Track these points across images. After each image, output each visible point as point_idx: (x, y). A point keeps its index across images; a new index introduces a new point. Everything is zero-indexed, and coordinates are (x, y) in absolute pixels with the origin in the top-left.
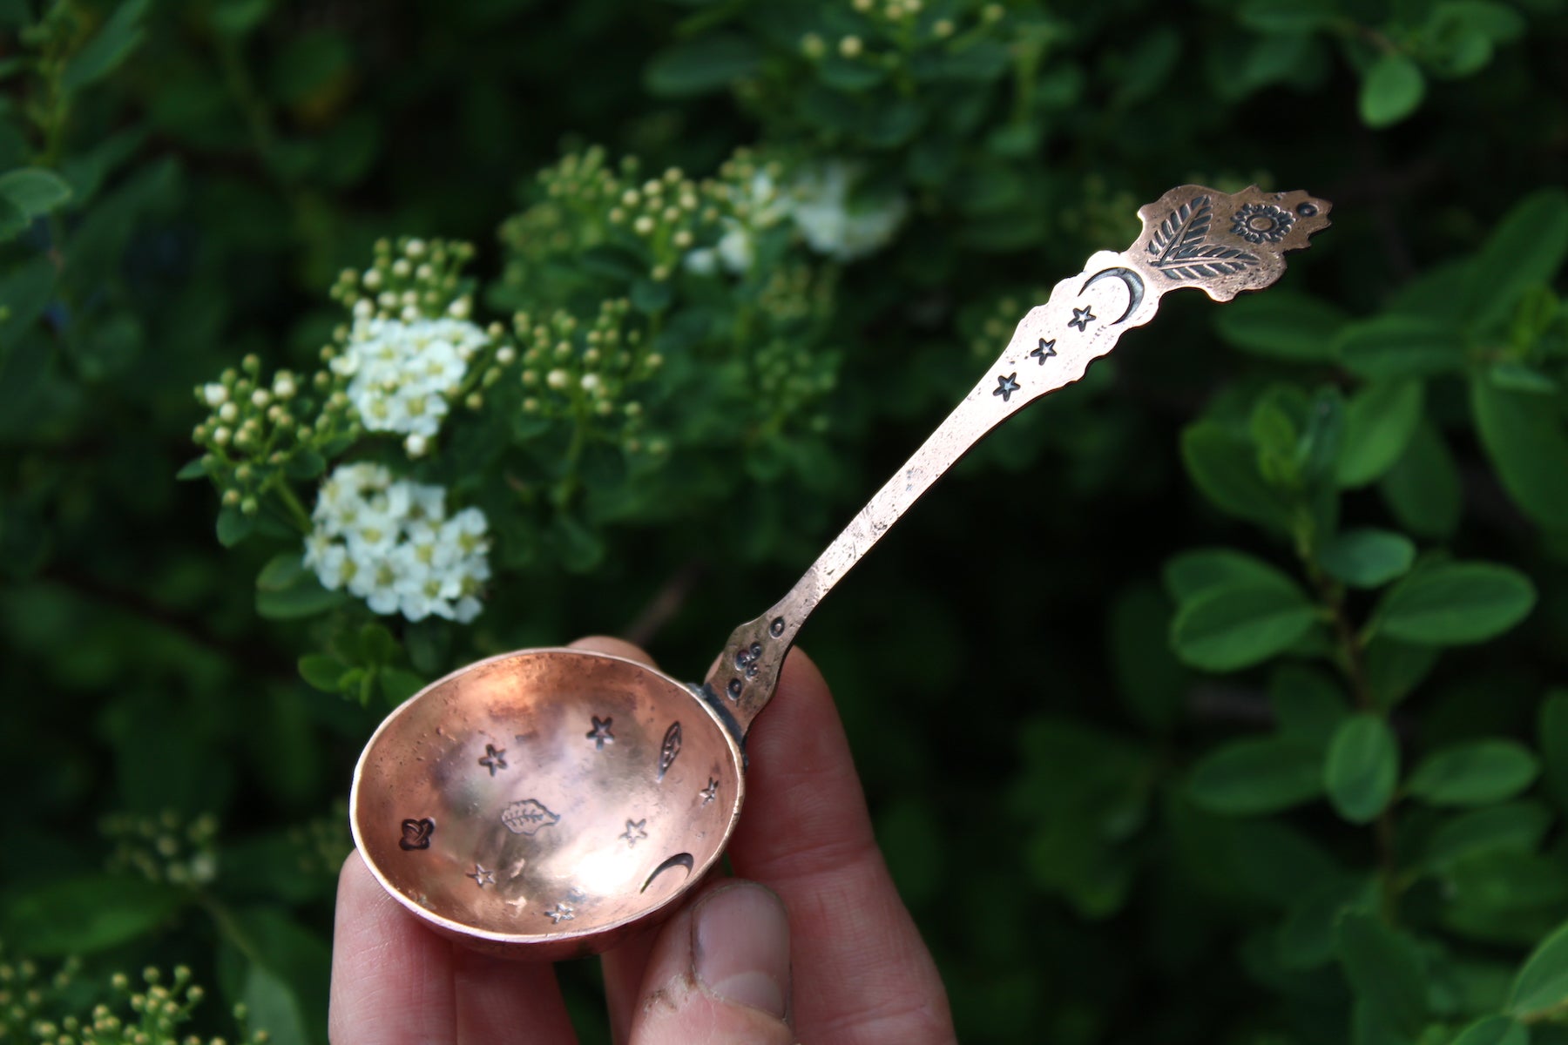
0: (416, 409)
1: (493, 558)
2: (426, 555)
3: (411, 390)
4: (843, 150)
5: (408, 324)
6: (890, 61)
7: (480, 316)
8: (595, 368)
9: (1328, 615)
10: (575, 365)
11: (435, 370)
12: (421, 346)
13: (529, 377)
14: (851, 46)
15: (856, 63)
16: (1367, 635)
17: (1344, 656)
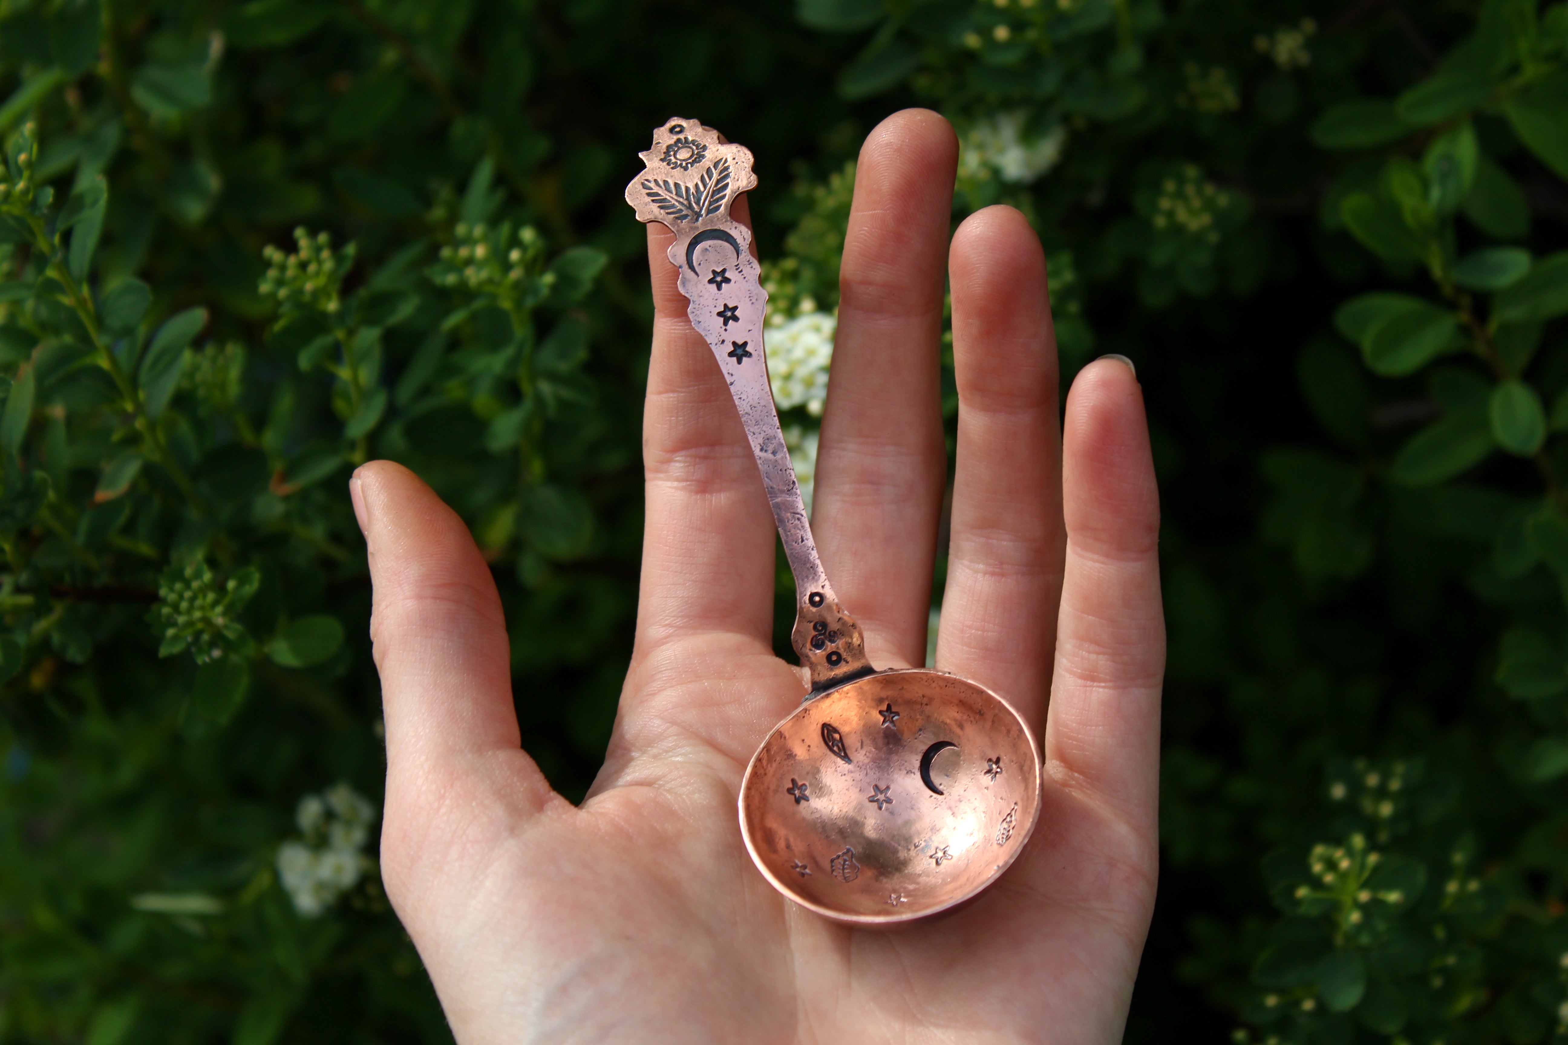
0: (809, 383)
3: (802, 372)
4: (1007, 105)
5: (779, 327)
6: (1032, 34)
7: (823, 306)
9: (1464, 317)
11: (811, 353)
12: (795, 339)
14: (1002, 33)
15: (1007, 45)
16: (1493, 326)
17: (1480, 348)
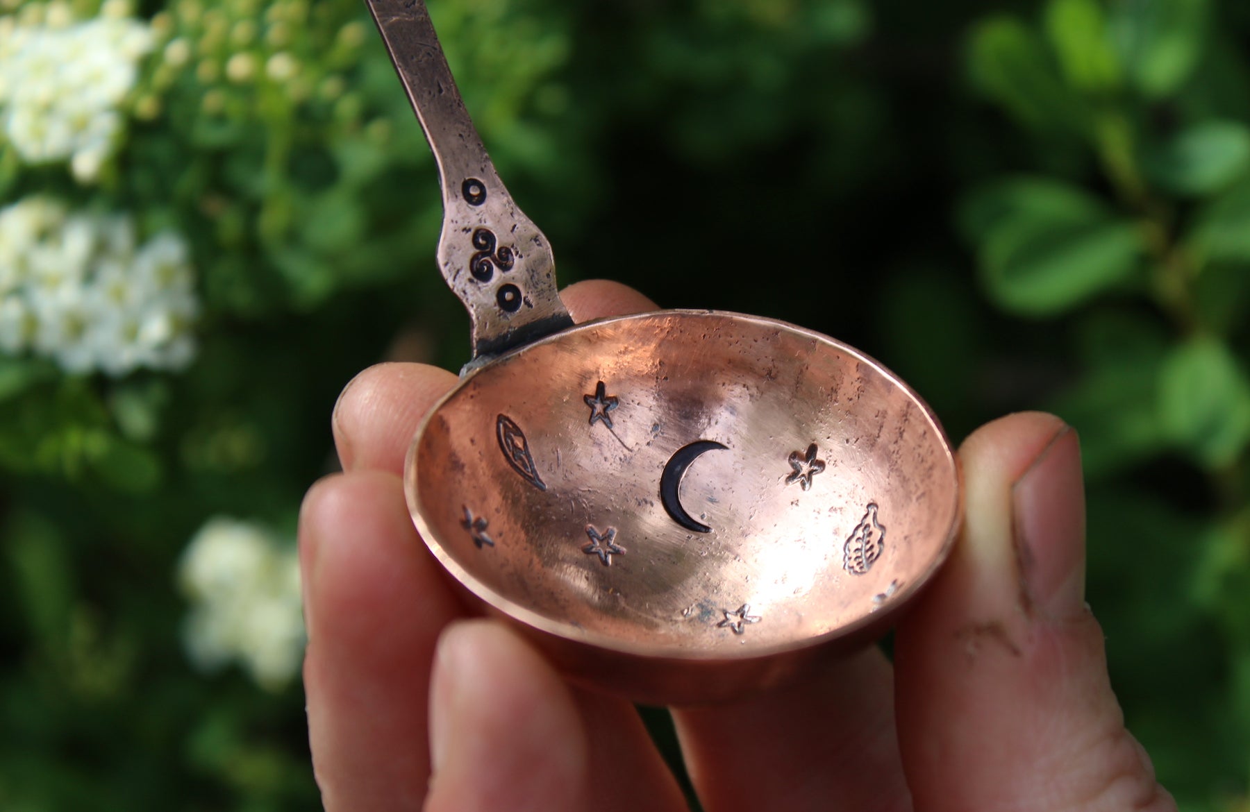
1: (201, 288)
2: (118, 295)
5: (56, 32)
8: (284, 48)
10: (258, 46)
11: (95, 78)
13: (206, 71)
